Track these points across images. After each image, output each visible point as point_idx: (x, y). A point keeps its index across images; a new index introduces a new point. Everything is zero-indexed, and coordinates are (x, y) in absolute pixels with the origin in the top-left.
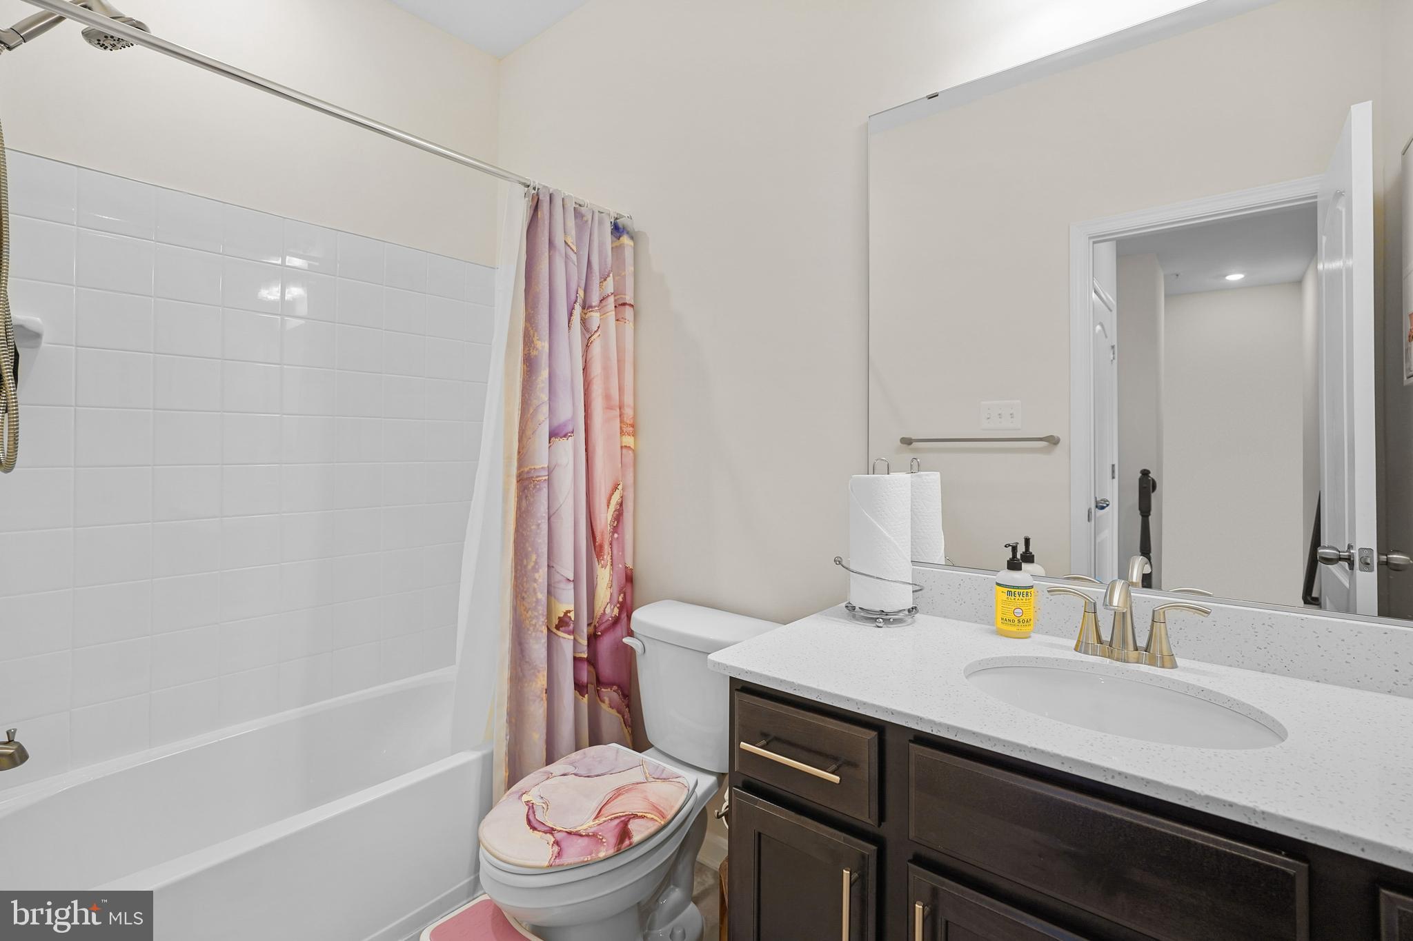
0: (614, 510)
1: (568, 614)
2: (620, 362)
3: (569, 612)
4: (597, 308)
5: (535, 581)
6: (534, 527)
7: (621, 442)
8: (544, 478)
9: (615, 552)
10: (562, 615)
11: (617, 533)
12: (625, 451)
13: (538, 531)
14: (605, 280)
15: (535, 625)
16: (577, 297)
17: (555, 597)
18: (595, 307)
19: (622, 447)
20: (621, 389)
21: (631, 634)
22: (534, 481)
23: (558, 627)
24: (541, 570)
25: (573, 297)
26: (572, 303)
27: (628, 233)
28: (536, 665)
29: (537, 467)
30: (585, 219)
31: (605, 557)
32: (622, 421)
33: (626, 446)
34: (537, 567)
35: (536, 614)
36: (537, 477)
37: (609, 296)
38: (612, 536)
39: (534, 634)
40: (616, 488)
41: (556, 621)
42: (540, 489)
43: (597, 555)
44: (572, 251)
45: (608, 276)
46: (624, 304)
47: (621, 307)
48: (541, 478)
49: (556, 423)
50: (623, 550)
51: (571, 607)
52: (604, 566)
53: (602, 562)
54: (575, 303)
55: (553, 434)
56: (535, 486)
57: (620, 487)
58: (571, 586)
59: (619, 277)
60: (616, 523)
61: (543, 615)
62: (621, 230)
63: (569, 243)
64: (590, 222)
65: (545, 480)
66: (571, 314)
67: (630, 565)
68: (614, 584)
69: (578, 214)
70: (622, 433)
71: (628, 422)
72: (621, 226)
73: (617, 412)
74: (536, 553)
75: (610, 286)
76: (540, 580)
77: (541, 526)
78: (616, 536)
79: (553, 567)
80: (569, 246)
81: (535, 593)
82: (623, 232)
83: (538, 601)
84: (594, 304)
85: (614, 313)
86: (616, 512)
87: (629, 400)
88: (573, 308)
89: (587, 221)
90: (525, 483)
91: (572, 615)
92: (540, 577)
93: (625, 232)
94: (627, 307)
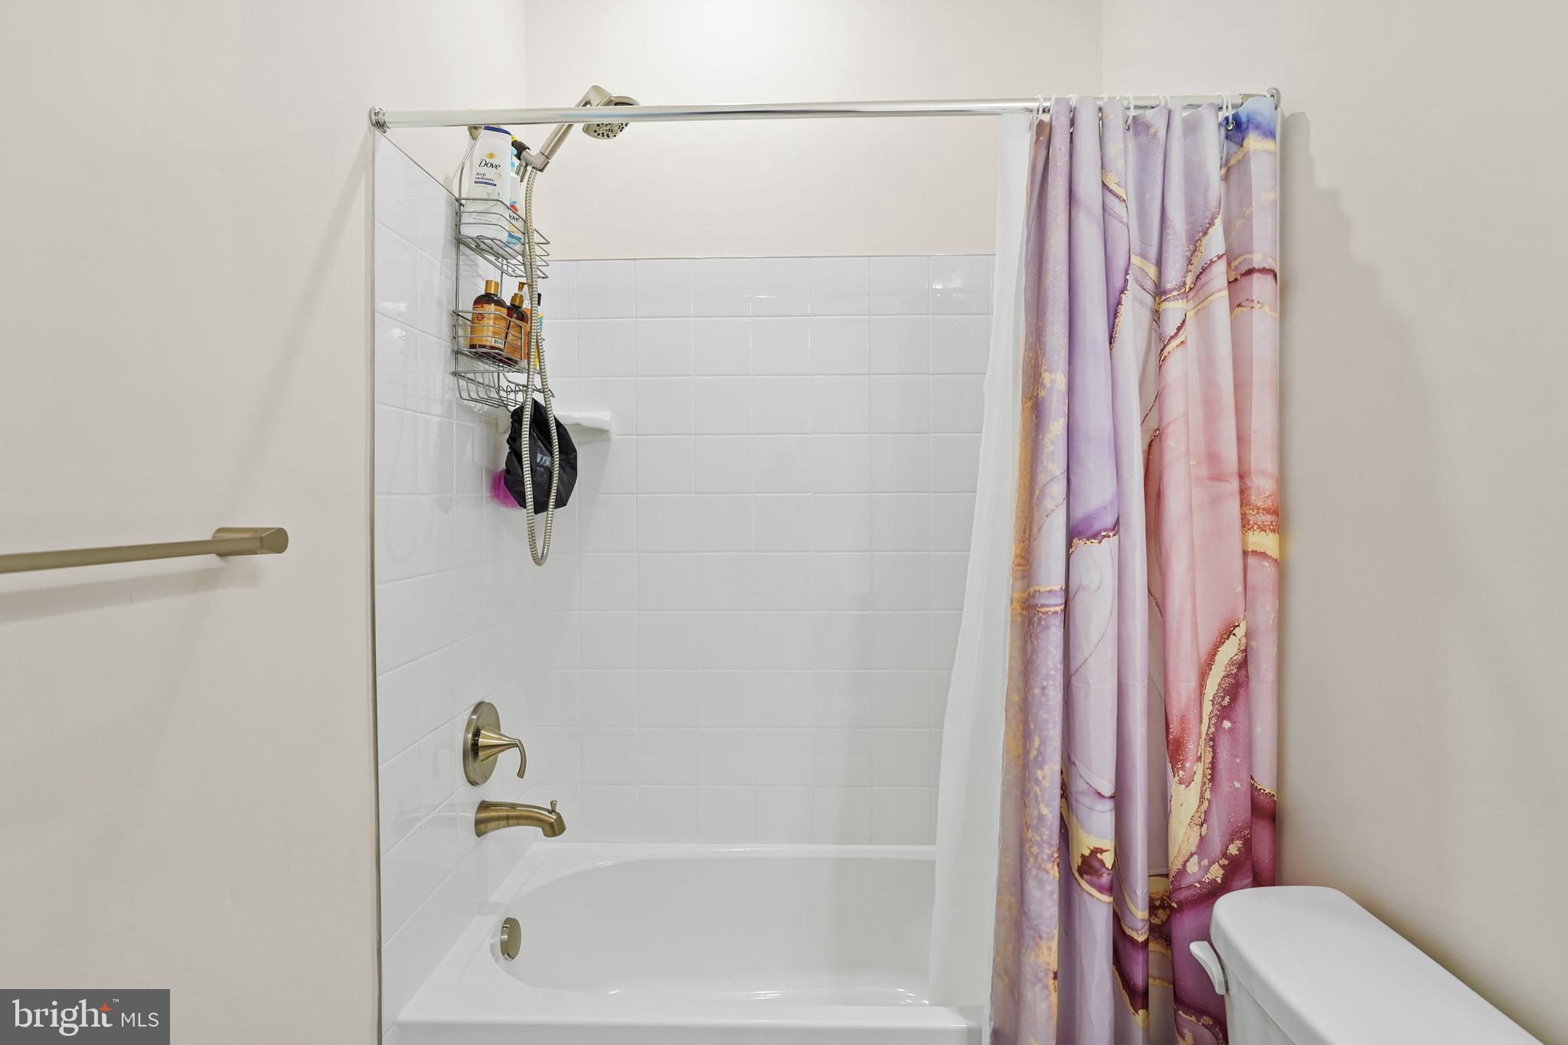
0: (1223, 674)
1: (1099, 855)
2: (1241, 387)
3: (1102, 851)
4: (1175, 293)
5: (1038, 782)
6: (1037, 691)
7: (1244, 543)
8: (1053, 609)
9: (1224, 755)
10: (1087, 853)
11: (1230, 719)
12: (1252, 561)
13: (1043, 699)
14: (1205, 234)
15: (1036, 857)
16: (1126, 281)
17: (1077, 817)
18: (1171, 291)
19: (1245, 553)
20: (1242, 440)
21: (1205, 936)
22: (1038, 612)
23: (1082, 871)
24: (1046, 767)
25: (1118, 283)
26: (1118, 293)
27: (1257, 127)
28: (1037, 925)
29: (1043, 589)
30: (1152, 130)
31: (1188, 765)
32: (1244, 502)
33: (1254, 552)
34: (1040, 759)
35: (1039, 839)
36: (1043, 606)
37: (1212, 262)
38: (1218, 725)
39: (1034, 871)
40: (1228, 632)
41: (1077, 861)
42: (1047, 628)
43: (1171, 758)
44: (1117, 200)
45: (1211, 224)
46: (1250, 272)
47: (1248, 277)
48: (1047, 609)
49: (1079, 513)
50: (1249, 754)
51: (1108, 843)
52: (1187, 782)
53: (1181, 773)
54: (1122, 292)
55: (1075, 533)
56: (1040, 620)
57: (1240, 632)
58: (1108, 806)
59: (1242, 221)
60: (1227, 699)
61: (1051, 845)
62: (1244, 126)
63: (1113, 187)
64: (1162, 133)
65: (1055, 613)
66: (1113, 314)
67: (1266, 783)
68: (1214, 819)
69: (1137, 126)
70: (1245, 525)
71: (1260, 503)
72: (1244, 119)
73: (1234, 484)
74: (1040, 736)
75: (1215, 243)
76: (1046, 784)
77: (1046, 691)
78: (1227, 724)
79: (1074, 763)
80: (1111, 191)
81: (1038, 803)
82: (1247, 127)
83: (1041, 818)
84: (1169, 286)
85: (1226, 293)
86: (1227, 680)
87: (1263, 459)
88: (1119, 303)
89: (1155, 134)
90: (1028, 613)
91: (1108, 859)
92: (1044, 778)
93: (1251, 126)
94: (1256, 277)
